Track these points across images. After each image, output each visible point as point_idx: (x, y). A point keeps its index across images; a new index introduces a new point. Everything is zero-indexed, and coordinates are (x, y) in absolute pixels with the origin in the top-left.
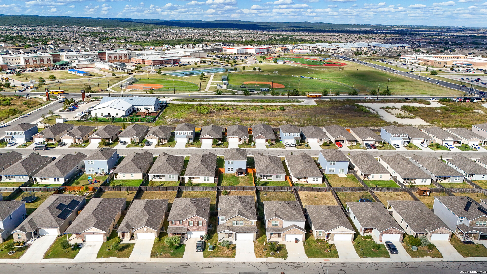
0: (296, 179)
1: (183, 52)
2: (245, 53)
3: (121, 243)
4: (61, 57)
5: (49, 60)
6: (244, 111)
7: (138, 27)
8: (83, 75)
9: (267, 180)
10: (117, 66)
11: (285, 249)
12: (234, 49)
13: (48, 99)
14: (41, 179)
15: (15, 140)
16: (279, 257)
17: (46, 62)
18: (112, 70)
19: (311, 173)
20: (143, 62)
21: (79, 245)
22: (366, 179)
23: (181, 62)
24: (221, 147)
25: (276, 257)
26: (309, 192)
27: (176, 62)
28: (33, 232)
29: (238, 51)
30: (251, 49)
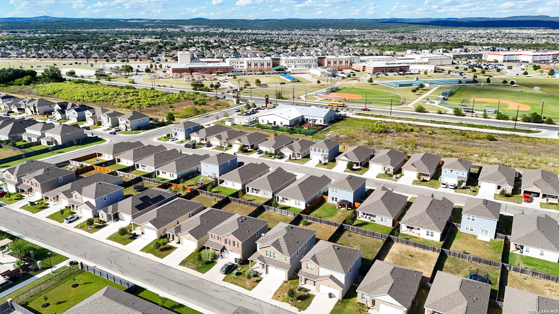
0: (406, 227)
1: (419, 58)
2: (516, 61)
3: (168, 244)
4: (280, 61)
5: (268, 64)
6: (434, 135)
7: (399, 29)
8: (290, 81)
9: (369, 221)
10: (329, 72)
11: (311, 300)
12: (499, 55)
13: (238, 102)
14: (163, 173)
15: (178, 136)
16: (295, 306)
17: (265, 66)
18: (323, 76)
19: (427, 224)
20: (363, 68)
21: (137, 236)
22: (518, 252)
23: (410, 70)
24: (355, 173)
25: (292, 305)
26: (410, 247)
27: (403, 70)
28: (112, 215)
29: (504, 58)
30: (527, 55)
